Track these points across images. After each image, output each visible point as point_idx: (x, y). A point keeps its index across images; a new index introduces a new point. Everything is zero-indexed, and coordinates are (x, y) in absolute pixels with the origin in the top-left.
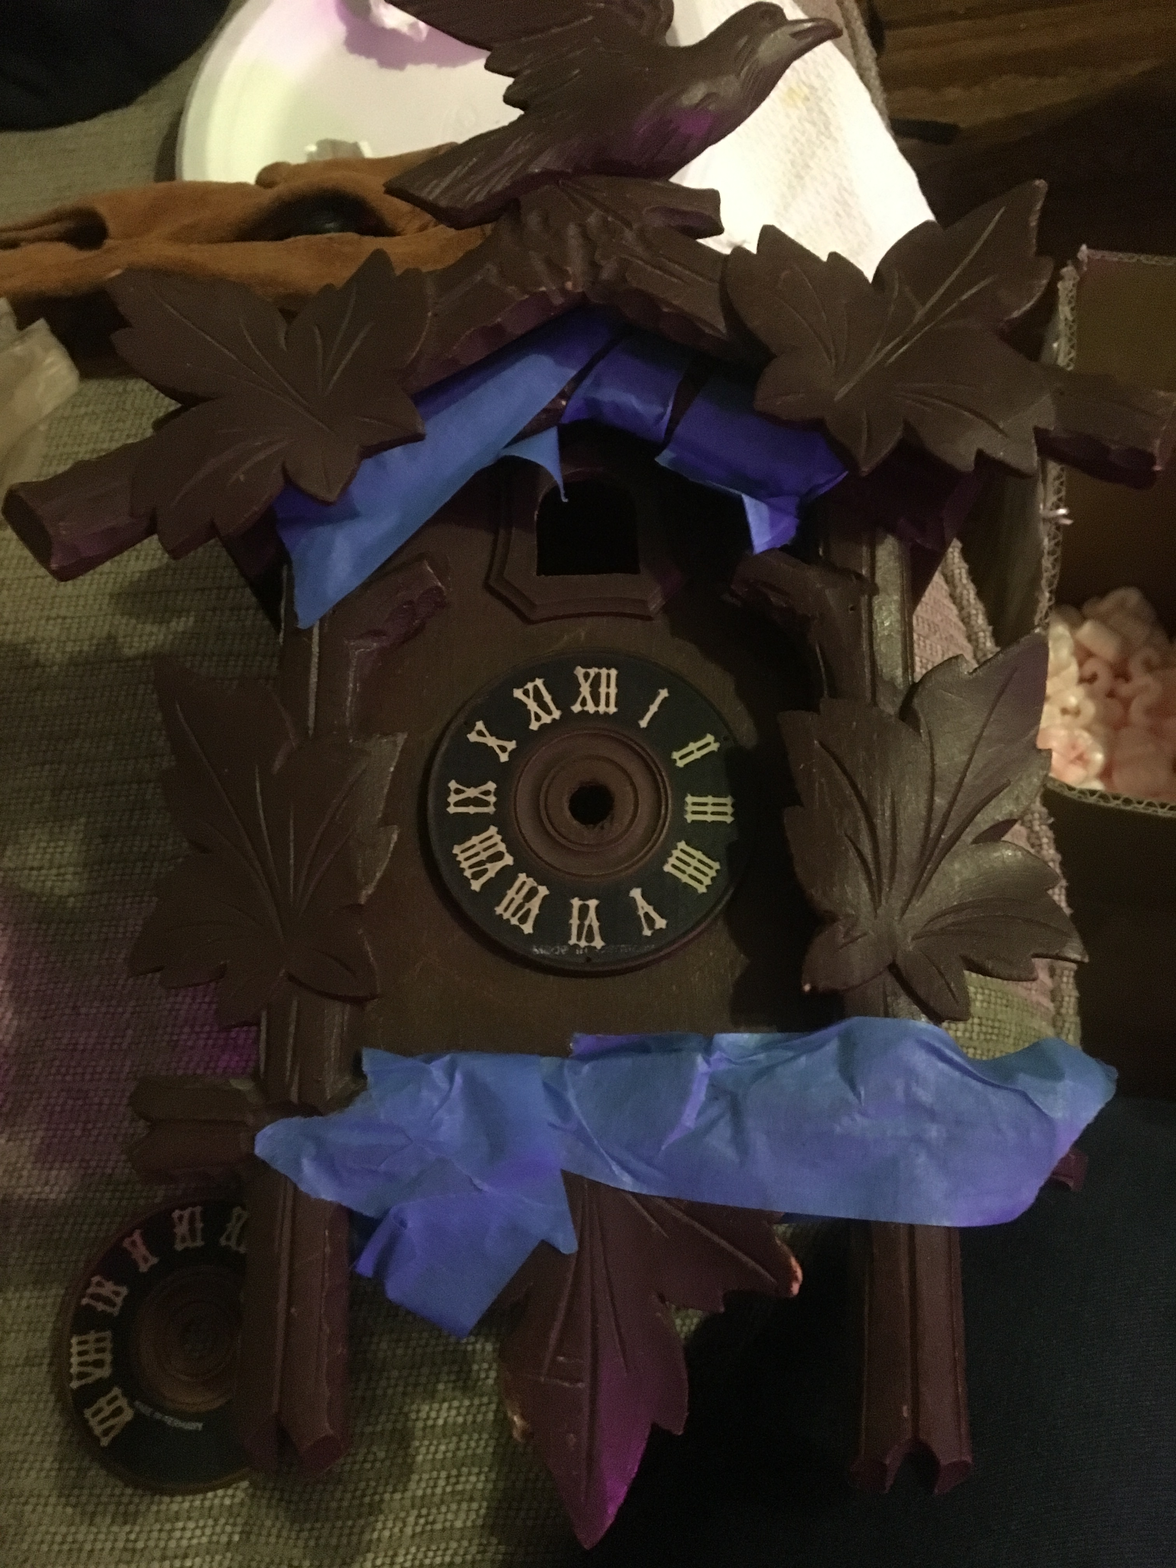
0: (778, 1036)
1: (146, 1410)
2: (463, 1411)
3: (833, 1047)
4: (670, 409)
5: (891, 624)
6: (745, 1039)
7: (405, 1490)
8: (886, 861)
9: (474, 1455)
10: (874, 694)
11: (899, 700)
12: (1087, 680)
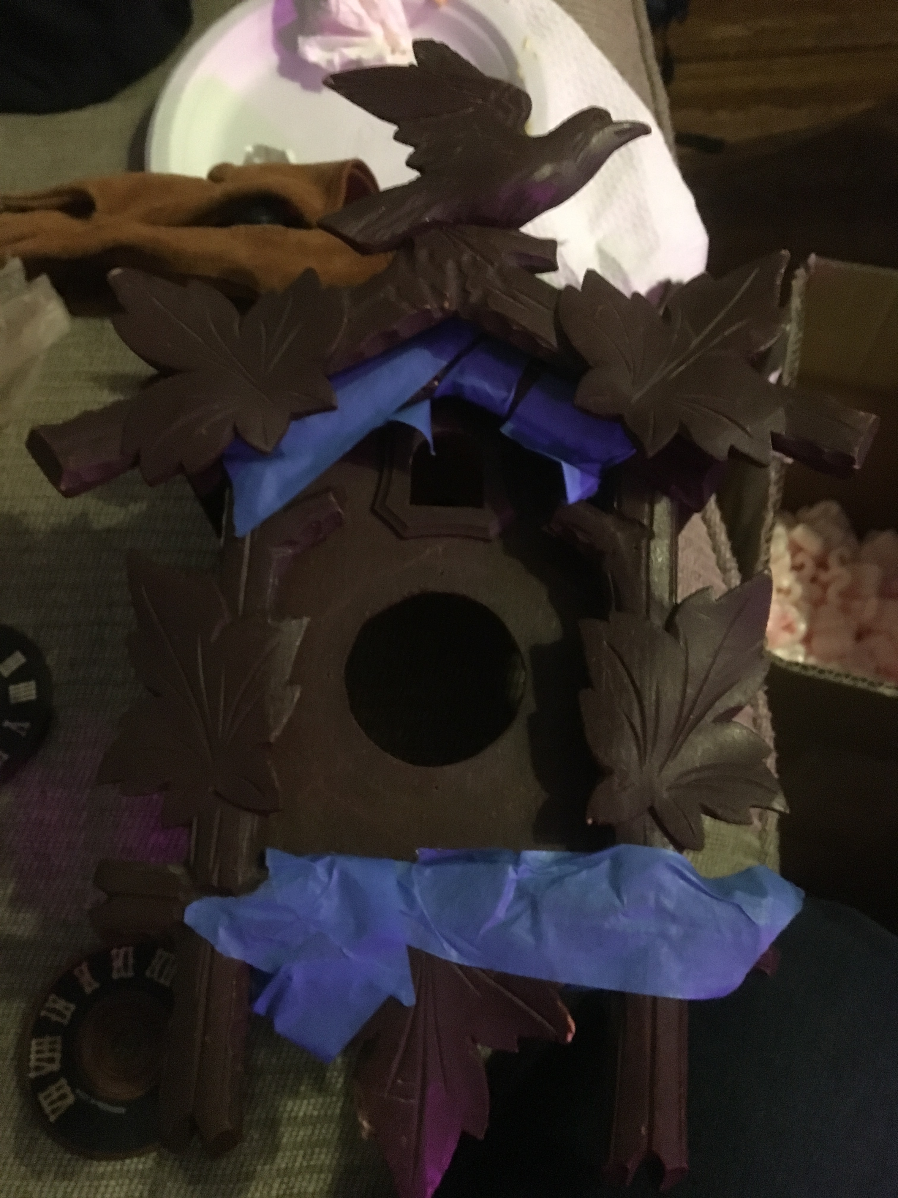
0: (568, 854)
1: (84, 1096)
2: (318, 1106)
3: (606, 865)
4: (513, 394)
5: (662, 561)
6: (543, 855)
7: (272, 1163)
8: (650, 733)
9: (324, 1139)
10: (648, 611)
11: (665, 616)
12: (797, 568)
